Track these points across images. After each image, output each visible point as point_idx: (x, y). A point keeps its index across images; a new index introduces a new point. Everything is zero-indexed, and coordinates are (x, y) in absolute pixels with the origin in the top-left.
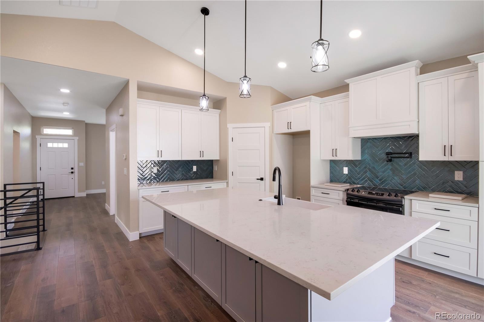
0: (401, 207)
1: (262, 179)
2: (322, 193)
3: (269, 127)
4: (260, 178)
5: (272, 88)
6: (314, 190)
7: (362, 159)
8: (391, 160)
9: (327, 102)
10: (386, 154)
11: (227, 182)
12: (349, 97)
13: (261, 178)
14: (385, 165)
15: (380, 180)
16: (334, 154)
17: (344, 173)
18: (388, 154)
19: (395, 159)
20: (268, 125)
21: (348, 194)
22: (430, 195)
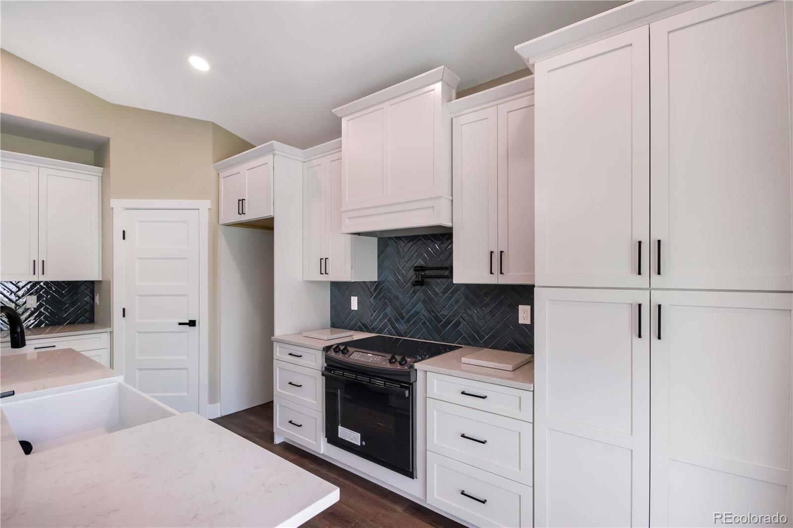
0: (408, 388)
1: (192, 323)
2: (290, 354)
3: (209, 209)
4: (188, 322)
5: (216, 127)
6: (279, 347)
7: (379, 280)
8: (422, 281)
9: (313, 158)
10: (415, 270)
11: (111, 332)
12: (341, 151)
13: (190, 321)
14: (415, 292)
15: (408, 321)
16: (323, 271)
17: (352, 309)
18: (418, 269)
19: (429, 280)
20: (205, 205)
21: (328, 359)
22: (464, 360)
